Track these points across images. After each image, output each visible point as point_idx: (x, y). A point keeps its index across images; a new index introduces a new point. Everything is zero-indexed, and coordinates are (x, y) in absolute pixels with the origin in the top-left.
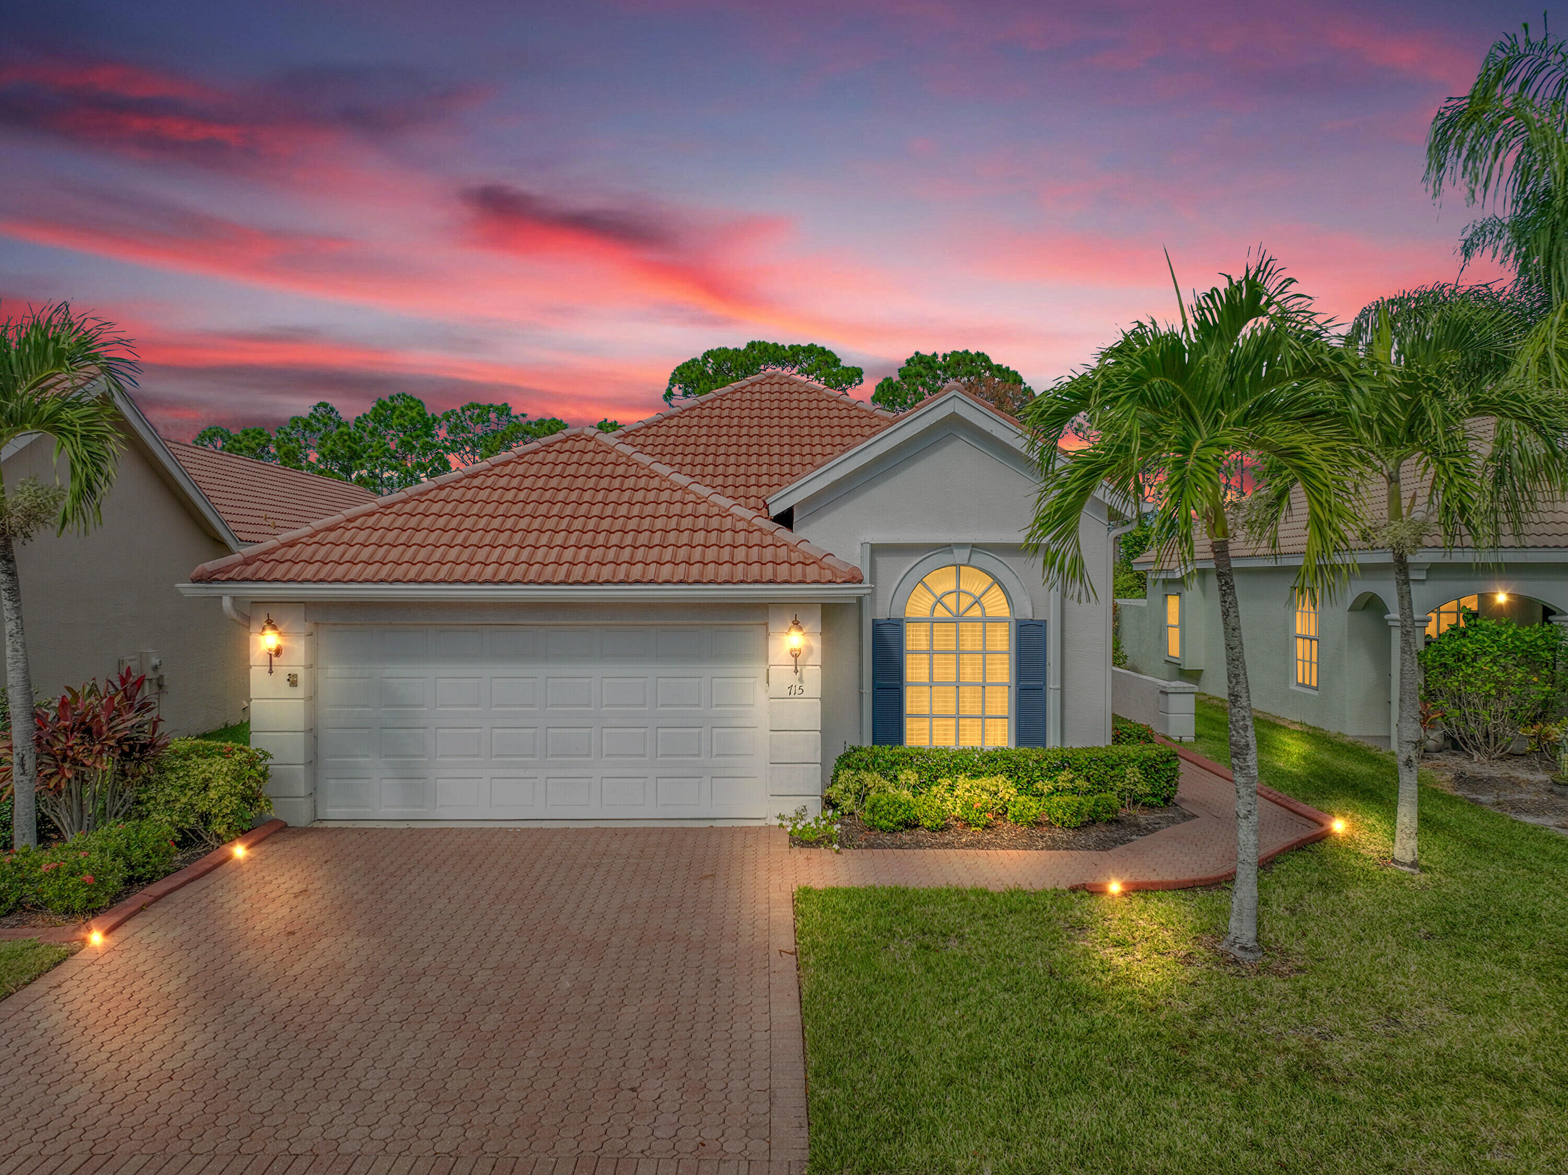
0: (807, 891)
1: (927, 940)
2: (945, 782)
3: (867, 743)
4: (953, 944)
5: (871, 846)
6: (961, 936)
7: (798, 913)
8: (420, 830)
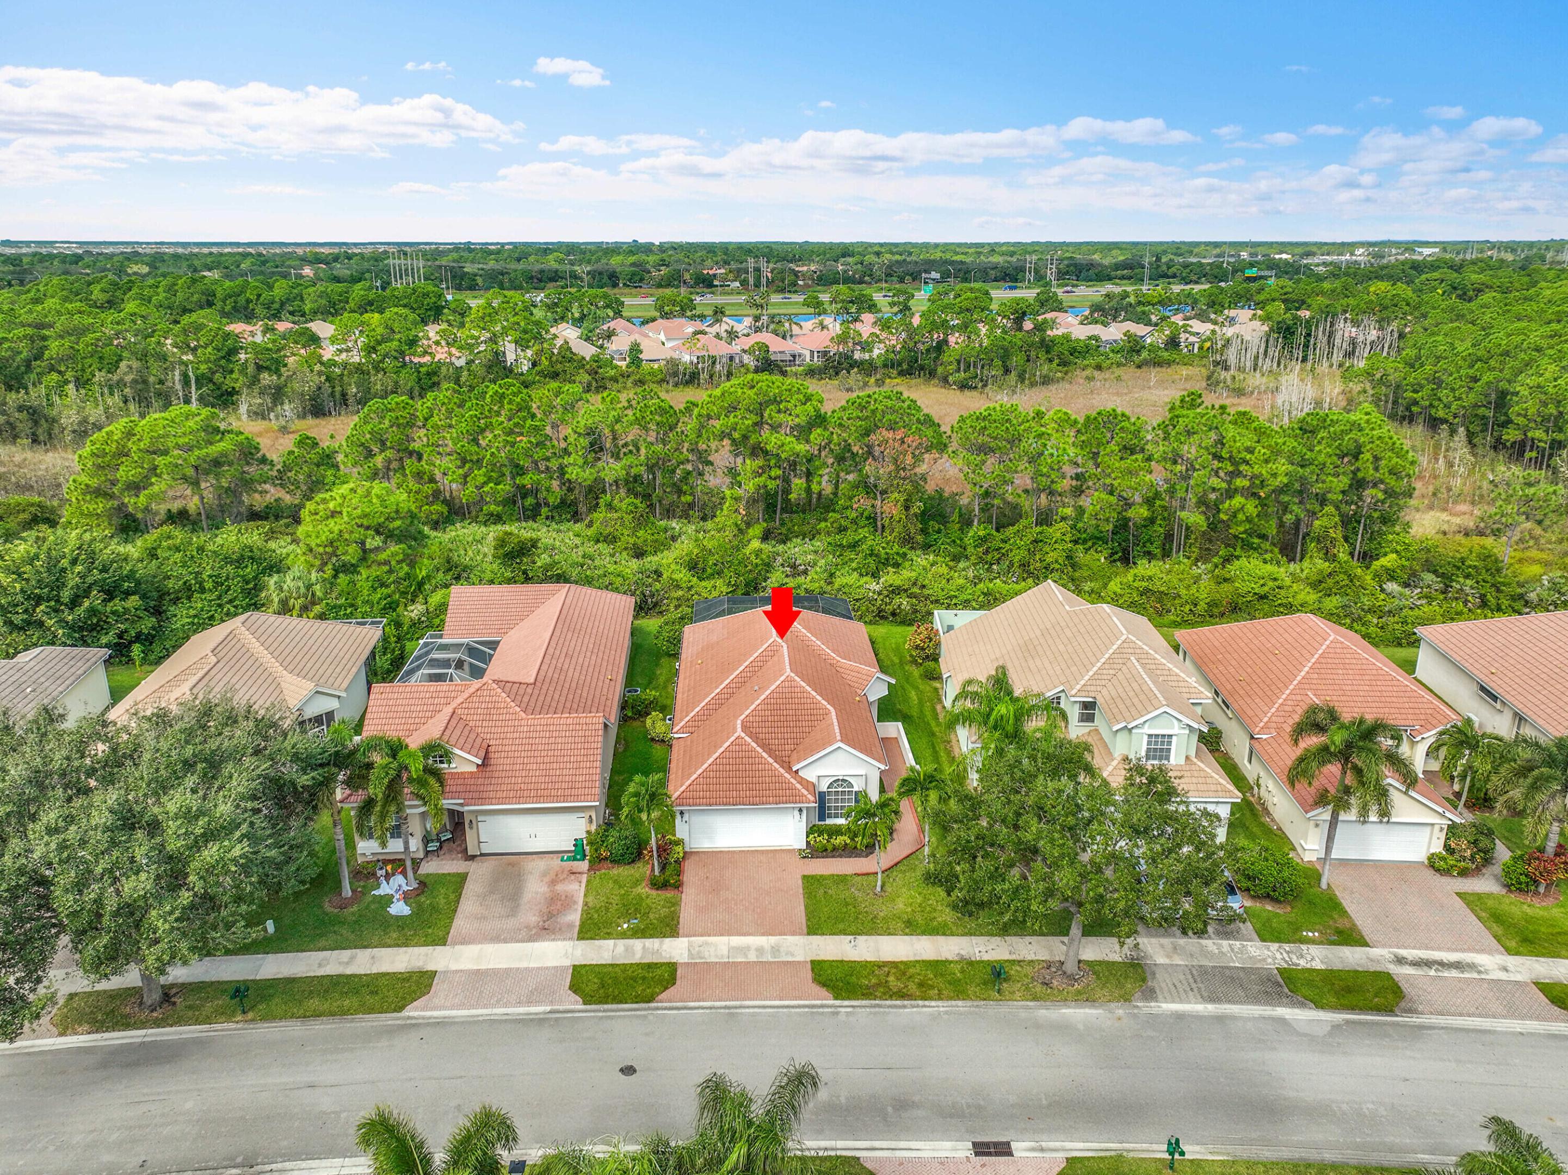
0: (804, 874)
1: (825, 889)
2: (834, 836)
3: (817, 822)
5: (818, 858)
6: (831, 889)
7: (803, 882)
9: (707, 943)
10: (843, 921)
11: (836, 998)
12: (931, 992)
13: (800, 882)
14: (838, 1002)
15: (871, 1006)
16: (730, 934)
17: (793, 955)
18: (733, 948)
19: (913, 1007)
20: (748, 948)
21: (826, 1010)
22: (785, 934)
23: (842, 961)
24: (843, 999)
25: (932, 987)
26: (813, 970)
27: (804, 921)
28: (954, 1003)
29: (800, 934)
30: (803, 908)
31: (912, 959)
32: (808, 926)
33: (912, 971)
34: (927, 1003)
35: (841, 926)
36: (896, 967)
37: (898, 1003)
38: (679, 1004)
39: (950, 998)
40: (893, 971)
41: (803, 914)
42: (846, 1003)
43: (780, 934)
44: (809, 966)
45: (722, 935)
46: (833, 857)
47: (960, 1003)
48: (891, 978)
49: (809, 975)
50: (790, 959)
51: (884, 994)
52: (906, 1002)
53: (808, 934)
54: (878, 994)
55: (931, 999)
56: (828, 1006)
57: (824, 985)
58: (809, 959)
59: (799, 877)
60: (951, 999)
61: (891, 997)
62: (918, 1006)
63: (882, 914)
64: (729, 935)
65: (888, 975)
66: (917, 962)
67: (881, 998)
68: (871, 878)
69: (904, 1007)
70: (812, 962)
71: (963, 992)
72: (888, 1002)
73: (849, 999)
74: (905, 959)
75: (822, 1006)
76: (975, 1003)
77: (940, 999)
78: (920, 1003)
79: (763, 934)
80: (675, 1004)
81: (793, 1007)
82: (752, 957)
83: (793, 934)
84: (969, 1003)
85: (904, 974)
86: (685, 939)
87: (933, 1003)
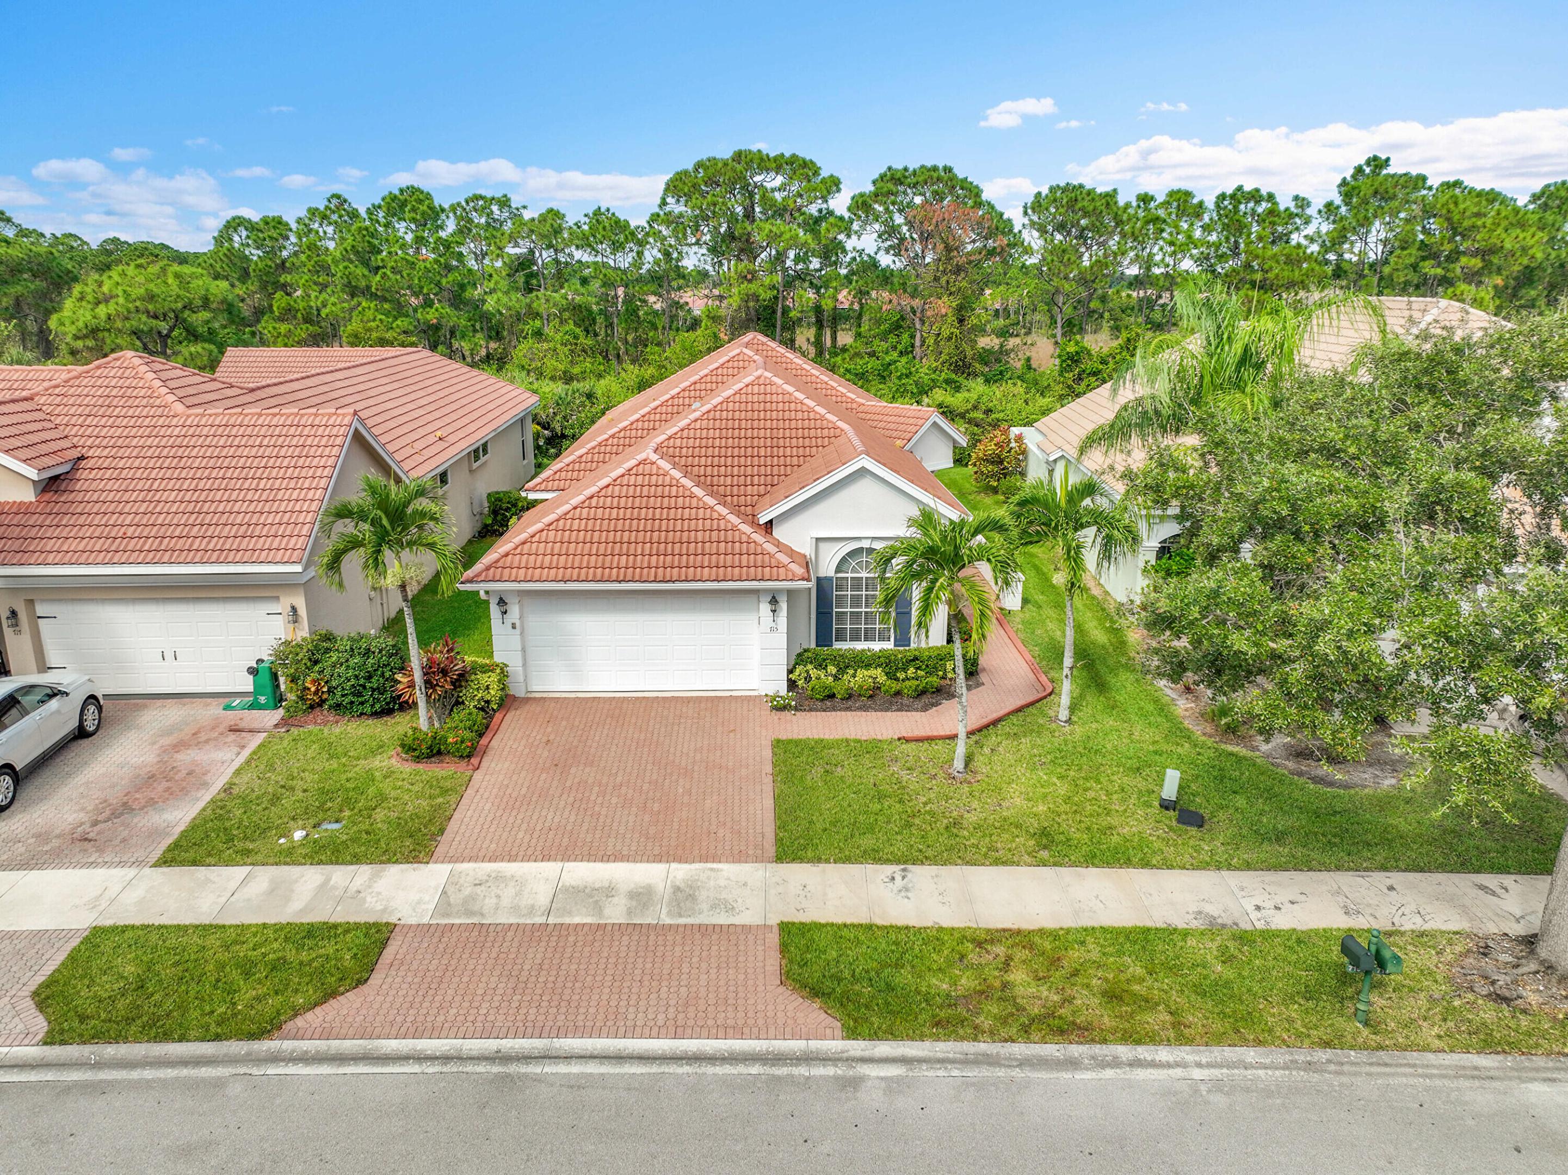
0: (778, 741)
1: (828, 767)
2: (851, 672)
3: (813, 645)
4: (839, 769)
5: (810, 710)
6: (843, 766)
7: (774, 754)
8: (584, 699)
9: (499, 878)
10: (871, 829)
11: (852, 1033)
12: (1149, 1018)
13: (768, 753)
14: (857, 1047)
15: (965, 1061)
16: (567, 855)
17: (731, 909)
18: (566, 890)
19: (1103, 1064)
20: (609, 891)
21: (819, 1071)
22: (715, 859)
23: (870, 927)
24: (874, 1036)
25: (1148, 1003)
26: (784, 948)
27: (770, 831)
28: (1230, 1053)
29: (757, 860)
30: (769, 803)
31: (1068, 923)
32: (779, 841)
33: (1075, 955)
34: (1143, 1052)
35: (867, 842)
36: (1031, 946)
37: (1051, 1050)
38: (348, 1045)
39: (1214, 1039)
40: (1021, 954)
41: (770, 815)
42: (884, 1048)
43: (704, 859)
44: (774, 939)
45: (546, 858)
46: (848, 709)
47: (1251, 1054)
48: (1018, 976)
49: (773, 962)
50: (722, 919)
51: (1004, 1021)
52: (1076, 1050)
53: (779, 859)
54: (986, 1023)
55: (1152, 1039)
56: (825, 1059)
57: (815, 992)
58: (774, 920)
59: (767, 744)
60: (1218, 1039)
61: (1026, 1032)
62: (1115, 1063)
63: (972, 818)
64: (566, 858)
65: (1006, 965)
66: (1089, 930)
67: (993, 1034)
68: (939, 746)
69: (1073, 1064)
70: (785, 928)
71: (1249, 1018)
72: (1019, 1049)
73: (891, 1034)
74: (1050, 924)
75: (807, 1058)
76: (1302, 1056)
77: (1182, 1040)
78: (1124, 1051)
79: (658, 859)
80: (336, 1045)
81: (712, 1059)
82: (615, 913)
83: (739, 857)
84: (1280, 1056)
85: (1055, 962)
86: (447, 868)
87: (1163, 1054)
